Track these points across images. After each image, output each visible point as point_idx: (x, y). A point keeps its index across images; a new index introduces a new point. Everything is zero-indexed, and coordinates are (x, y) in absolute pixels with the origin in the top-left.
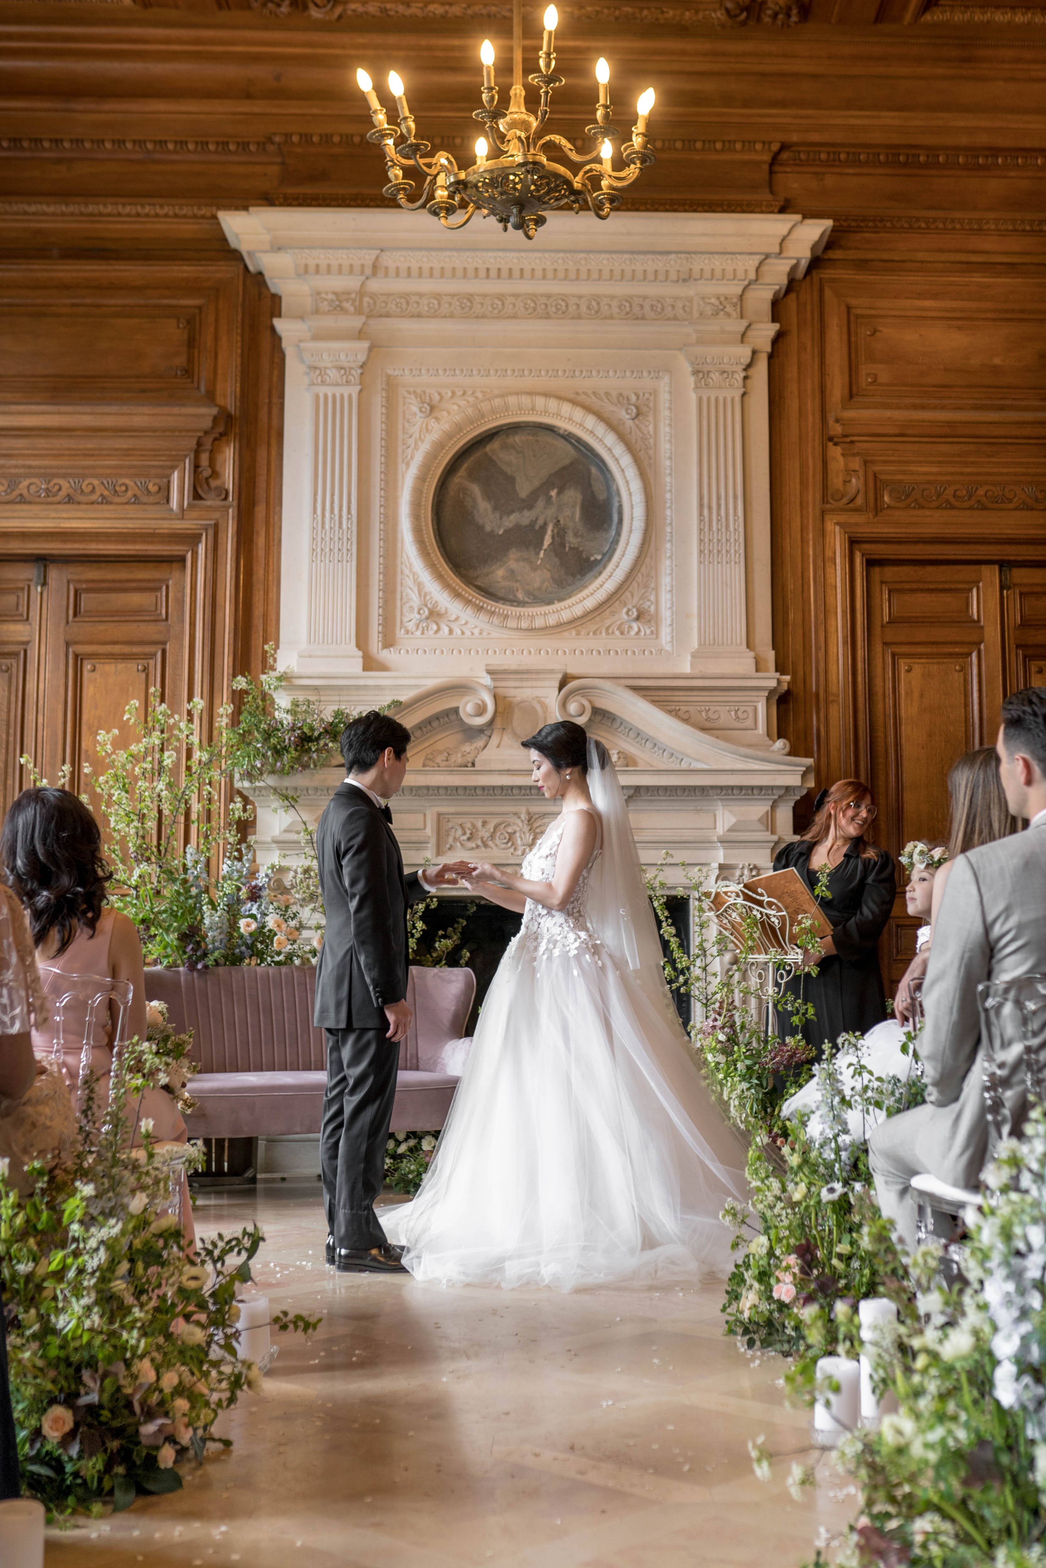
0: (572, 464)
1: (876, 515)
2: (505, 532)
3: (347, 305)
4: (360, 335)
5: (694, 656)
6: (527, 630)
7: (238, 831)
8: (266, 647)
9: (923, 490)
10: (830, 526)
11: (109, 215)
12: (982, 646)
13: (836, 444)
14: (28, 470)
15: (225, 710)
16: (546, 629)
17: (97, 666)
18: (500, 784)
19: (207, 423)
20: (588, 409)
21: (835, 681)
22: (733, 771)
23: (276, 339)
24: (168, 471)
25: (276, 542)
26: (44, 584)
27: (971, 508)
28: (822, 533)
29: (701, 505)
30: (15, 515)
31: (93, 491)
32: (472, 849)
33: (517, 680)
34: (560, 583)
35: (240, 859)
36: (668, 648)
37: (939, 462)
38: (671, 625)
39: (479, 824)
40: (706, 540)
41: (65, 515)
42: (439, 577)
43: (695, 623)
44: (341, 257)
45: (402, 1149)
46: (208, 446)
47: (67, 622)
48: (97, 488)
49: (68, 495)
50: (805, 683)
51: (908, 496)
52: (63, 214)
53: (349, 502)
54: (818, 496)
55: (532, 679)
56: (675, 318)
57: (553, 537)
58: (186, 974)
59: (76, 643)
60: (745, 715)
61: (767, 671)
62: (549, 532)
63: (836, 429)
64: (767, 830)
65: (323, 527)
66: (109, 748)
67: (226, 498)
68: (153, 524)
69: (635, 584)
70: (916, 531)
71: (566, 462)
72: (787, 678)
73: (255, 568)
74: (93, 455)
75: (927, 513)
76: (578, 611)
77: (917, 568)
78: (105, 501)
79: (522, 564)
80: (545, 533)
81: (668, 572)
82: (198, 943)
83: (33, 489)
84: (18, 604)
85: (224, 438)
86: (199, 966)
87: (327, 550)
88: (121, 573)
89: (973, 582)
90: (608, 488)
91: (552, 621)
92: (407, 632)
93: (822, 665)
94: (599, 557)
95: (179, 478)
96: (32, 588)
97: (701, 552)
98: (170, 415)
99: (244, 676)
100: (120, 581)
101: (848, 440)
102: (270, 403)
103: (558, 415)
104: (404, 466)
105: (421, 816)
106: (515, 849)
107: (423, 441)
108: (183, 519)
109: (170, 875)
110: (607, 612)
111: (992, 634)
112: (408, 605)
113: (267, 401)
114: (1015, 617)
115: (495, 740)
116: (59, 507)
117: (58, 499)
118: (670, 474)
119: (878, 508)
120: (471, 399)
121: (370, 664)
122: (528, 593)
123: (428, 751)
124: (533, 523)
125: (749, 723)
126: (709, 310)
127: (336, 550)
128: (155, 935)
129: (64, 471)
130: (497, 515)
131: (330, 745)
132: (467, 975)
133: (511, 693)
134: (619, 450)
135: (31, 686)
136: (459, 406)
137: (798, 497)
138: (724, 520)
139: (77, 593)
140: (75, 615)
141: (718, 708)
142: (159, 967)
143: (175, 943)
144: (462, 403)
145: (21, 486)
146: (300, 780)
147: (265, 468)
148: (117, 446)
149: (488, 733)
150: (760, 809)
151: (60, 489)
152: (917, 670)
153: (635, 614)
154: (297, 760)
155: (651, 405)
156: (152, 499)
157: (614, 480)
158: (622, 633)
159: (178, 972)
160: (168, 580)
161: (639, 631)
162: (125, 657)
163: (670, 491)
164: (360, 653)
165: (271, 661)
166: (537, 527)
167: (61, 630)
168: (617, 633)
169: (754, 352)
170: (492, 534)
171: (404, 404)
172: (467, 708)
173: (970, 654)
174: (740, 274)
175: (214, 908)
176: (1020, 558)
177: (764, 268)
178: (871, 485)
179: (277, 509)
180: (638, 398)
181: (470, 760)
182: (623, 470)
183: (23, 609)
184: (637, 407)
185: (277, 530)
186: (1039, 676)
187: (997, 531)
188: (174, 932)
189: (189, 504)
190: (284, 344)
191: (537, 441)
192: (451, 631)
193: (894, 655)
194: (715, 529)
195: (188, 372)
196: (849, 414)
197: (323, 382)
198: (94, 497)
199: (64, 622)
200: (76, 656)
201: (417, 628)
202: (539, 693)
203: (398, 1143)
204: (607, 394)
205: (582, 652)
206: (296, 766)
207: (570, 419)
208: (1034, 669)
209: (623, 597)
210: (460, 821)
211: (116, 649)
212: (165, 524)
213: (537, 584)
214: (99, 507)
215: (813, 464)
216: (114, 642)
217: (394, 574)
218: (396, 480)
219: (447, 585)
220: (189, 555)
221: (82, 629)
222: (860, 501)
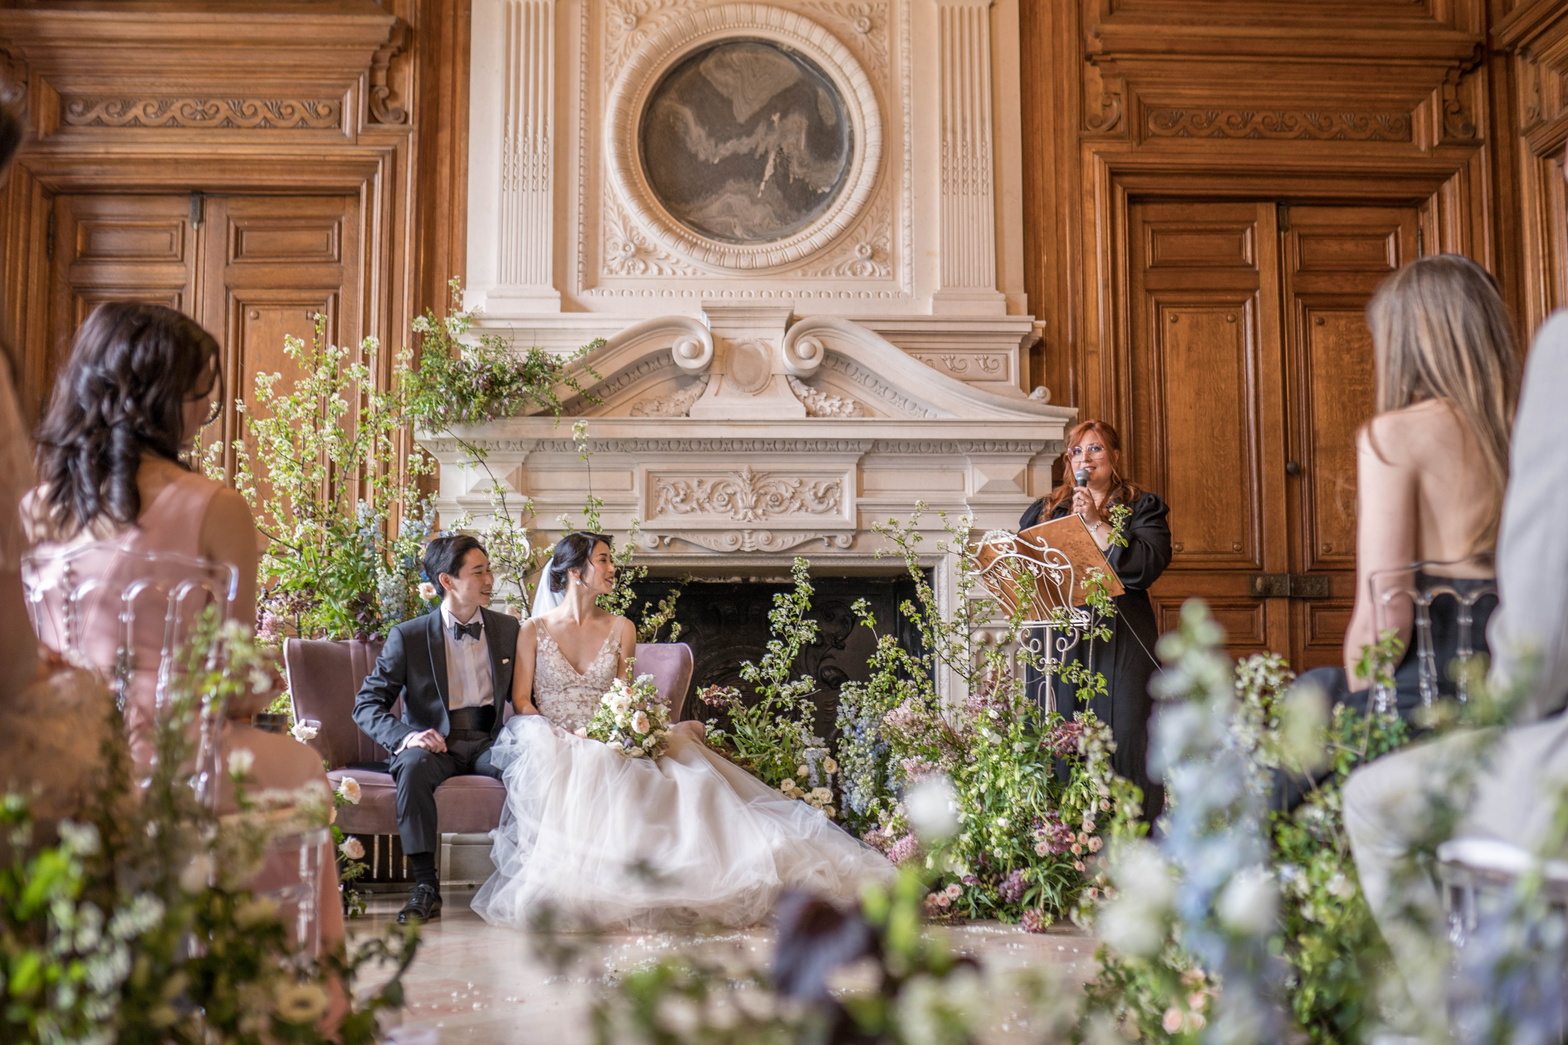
0: (796, 85)
1: (1140, 144)
2: (721, 161)
5: (936, 298)
6: (747, 269)
7: (419, 485)
8: (451, 282)
9: (1193, 116)
10: (1088, 155)
12: (1257, 294)
13: (1094, 64)
14: (181, 90)
15: (404, 355)
16: (769, 269)
17: (261, 312)
18: (718, 436)
19: (384, 35)
20: (816, 21)
21: (1094, 329)
22: (985, 423)
24: (340, 91)
25: (462, 172)
26: (201, 220)
27: (1246, 137)
28: (1080, 163)
29: (944, 129)
30: (167, 139)
31: (255, 113)
32: (687, 512)
33: (737, 319)
34: (783, 219)
35: (420, 518)
36: (906, 290)
37: (1211, 84)
38: (910, 264)
39: (694, 484)
40: (950, 168)
41: (223, 140)
42: (647, 209)
43: (937, 261)
46: (385, 63)
47: (227, 264)
48: (259, 110)
49: (227, 118)
50: (1059, 332)
51: (1175, 123)
53: (545, 123)
54: (1075, 121)
55: (755, 318)
57: (775, 167)
58: (356, 647)
59: (238, 287)
60: (995, 365)
61: (1019, 314)
62: (771, 162)
63: (1096, 45)
64: (1024, 491)
65: (515, 152)
66: (269, 391)
67: (405, 121)
68: (323, 150)
69: (869, 219)
70: (1184, 161)
71: (790, 82)
72: (1043, 323)
73: (438, 202)
74: (254, 72)
75: (1197, 141)
76: (805, 247)
77: (1184, 206)
78: (268, 124)
79: (740, 197)
80: (766, 162)
81: (906, 204)
82: (371, 613)
83: (187, 111)
84: (171, 243)
85: (403, 55)
86: (372, 637)
87: (520, 178)
88: (288, 208)
89: (1247, 222)
91: (775, 259)
92: (611, 272)
93: (1080, 310)
94: (827, 190)
95: (352, 99)
96: (188, 225)
97: (944, 181)
98: (341, 25)
99: (425, 315)
100: (287, 218)
101: (1109, 57)
102: (455, 16)
103: (781, 28)
104: (607, 85)
105: (629, 474)
106: (736, 513)
107: (628, 57)
108: (357, 144)
109: (339, 533)
110: (837, 250)
111: (1269, 280)
112: (611, 241)
113: (452, 13)
114: (1293, 262)
115: (712, 387)
116: (216, 131)
117: (215, 122)
118: (909, 95)
119: (1142, 136)
120: (683, 10)
121: (568, 305)
122: (748, 230)
123: (636, 400)
124: (753, 151)
125: (1000, 373)
127: (530, 178)
128: (320, 601)
129: (222, 90)
130: (713, 142)
131: (524, 389)
132: (685, 653)
133: (730, 334)
134: (851, 67)
136: (669, 18)
137: (1052, 123)
138: (969, 145)
139: (237, 229)
140: (236, 256)
141: (964, 356)
142: (324, 639)
143: (344, 611)
144: (673, 14)
145: (173, 108)
146: (489, 431)
147: (450, 88)
148: (282, 62)
149: (704, 379)
150: (1015, 467)
151: (218, 111)
152: (1185, 320)
153: (869, 251)
154: (487, 406)
155: (887, 17)
156: (321, 123)
157: (844, 102)
158: (854, 274)
159: (347, 645)
160: (341, 216)
161: (874, 271)
162: (292, 304)
163: (909, 113)
164: (558, 294)
165: (456, 298)
166: (757, 156)
167: (221, 272)
168: (849, 273)
170: (706, 164)
171: (607, 15)
172: (681, 348)
173: (1243, 303)
175: (389, 571)
176: (1302, 194)
178: (1134, 108)
179: (464, 134)
180: (872, 10)
181: (684, 410)
182: (854, 91)
183: (176, 248)
184: (871, 20)
185: (463, 158)
186: (1320, 328)
187: (1275, 162)
188: (343, 599)
189: (363, 128)
191: (757, 59)
192: (660, 271)
193: (1158, 304)
194: (959, 155)
196: (1109, 28)
198: (256, 121)
199: (224, 262)
200: (238, 302)
201: (622, 267)
202: (762, 334)
204: (837, 5)
205: (809, 295)
206: (485, 413)
207: (795, 33)
208: (1314, 320)
209: (855, 234)
210: (672, 481)
211: (283, 295)
212: (337, 150)
213: (757, 220)
214: (262, 131)
215: (1069, 85)
216: (280, 287)
217: (597, 207)
218: (598, 101)
219: (655, 219)
220: (364, 188)
221: (243, 272)
222: (1121, 127)
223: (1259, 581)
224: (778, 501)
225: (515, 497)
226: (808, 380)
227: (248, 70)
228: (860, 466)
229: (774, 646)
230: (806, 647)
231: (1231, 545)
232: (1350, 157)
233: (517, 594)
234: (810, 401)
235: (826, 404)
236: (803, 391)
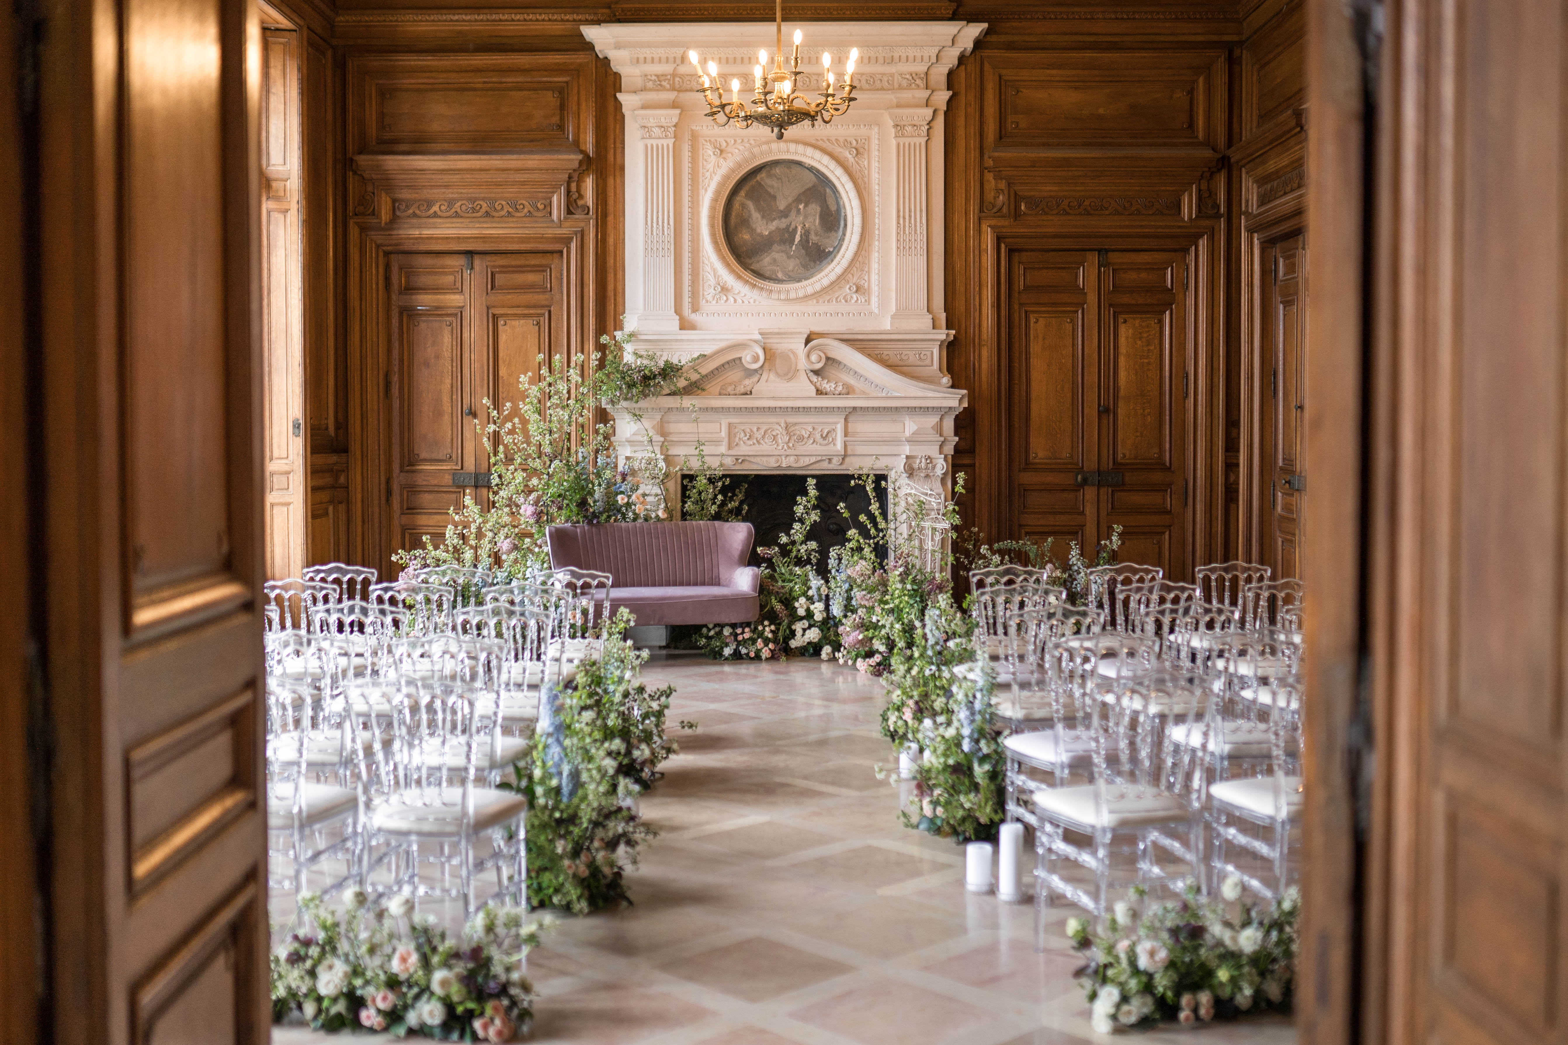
0: (814, 186)
1: (1016, 220)
2: (770, 233)
3: (664, 83)
4: (674, 105)
5: (892, 319)
6: (785, 301)
9: (1048, 202)
10: (984, 227)
11: (506, 20)
12: (1085, 306)
13: (989, 172)
14: (460, 196)
15: (595, 356)
16: (797, 300)
17: (508, 322)
18: (768, 404)
19: (576, 165)
20: (824, 151)
22: (915, 398)
23: (618, 105)
24: (550, 195)
26: (472, 268)
27: (1080, 214)
28: (979, 233)
29: (898, 217)
30: (453, 225)
31: (502, 209)
32: (751, 445)
33: (778, 338)
34: (806, 268)
36: (876, 311)
37: (1058, 183)
38: (878, 296)
39: (755, 430)
40: (902, 240)
41: (485, 225)
42: (728, 265)
43: (893, 295)
44: (661, 52)
45: (712, 633)
46: (576, 178)
47: (487, 294)
48: (504, 207)
49: (487, 212)
50: (965, 333)
51: (1037, 206)
52: (476, 21)
53: (668, 215)
54: (977, 207)
55: (787, 338)
56: (882, 89)
57: (801, 236)
58: (581, 528)
59: (493, 307)
60: (925, 358)
61: (941, 328)
62: (799, 233)
63: (990, 163)
64: (937, 434)
66: (526, 385)
67: (588, 213)
68: (542, 231)
69: (855, 269)
70: (1043, 229)
71: (810, 185)
72: (953, 332)
73: (608, 260)
74: (501, 186)
75: (1050, 218)
76: (818, 287)
77: (1043, 254)
78: (509, 216)
79: (781, 254)
80: (796, 233)
81: (876, 260)
83: (464, 208)
84: (455, 282)
85: (586, 173)
87: (655, 249)
88: (521, 261)
89: (1080, 263)
90: (838, 204)
92: (707, 302)
93: (977, 322)
94: (831, 250)
95: (557, 200)
96: (464, 271)
97: (898, 247)
98: (551, 160)
99: (603, 333)
100: (520, 266)
101: (997, 169)
102: (615, 148)
103: (804, 155)
104: (703, 191)
105: (718, 425)
106: (778, 446)
107: (715, 174)
108: (560, 227)
109: (568, 466)
110: (837, 288)
111: (1092, 298)
112: (707, 284)
114: (1108, 286)
115: (764, 376)
116: (481, 220)
117: (480, 214)
119: (1016, 215)
120: (747, 145)
121: (685, 325)
122: (785, 274)
123: (723, 384)
124: (788, 226)
125: (928, 362)
126: (905, 83)
127: (661, 249)
128: (565, 505)
129: (483, 196)
130: (765, 222)
131: (662, 381)
132: (749, 529)
133: (775, 346)
134: (845, 179)
135: (466, 335)
136: (739, 150)
137: (963, 208)
138: (914, 225)
139: (492, 273)
140: (492, 289)
141: (907, 353)
142: (568, 524)
143: (576, 508)
144: (741, 148)
145: (456, 206)
146: (643, 404)
147: (613, 190)
148: (517, 180)
149: (760, 373)
150: (933, 420)
151: (481, 208)
152: (1042, 322)
153: (855, 288)
154: (642, 391)
155: (866, 147)
156: (540, 214)
157: (841, 198)
158: (846, 302)
160: (551, 265)
161: (857, 300)
162: (525, 316)
163: (878, 206)
164: (678, 318)
165: (621, 322)
166: (791, 230)
167: (484, 299)
168: (843, 301)
169: (935, 112)
170: (762, 236)
171: (703, 149)
172: (747, 358)
173: (1076, 311)
174: (926, 58)
176: (1112, 247)
177: (942, 54)
178: (1012, 199)
179: (621, 218)
180: (857, 143)
181: (749, 391)
182: (847, 193)
183: (458, 285)
184: (856, 150)
185: (621, 231)
186: (1124, 325)
187: (1097, 229)
188: (575, 502)
189: (564, 217)
190: (624, 110)
191: (790, 172)
192: (735, 301)
193: (1026, 312)
194: (907, 232)
195: (561, 127)
196: (996, 154)
197: (650, 137)
198: (503, 213)
199: (485, 293)
200: (494, 315)
201: (714, 299)
202: (792, 346)
203: (709, 630)
204: (837, 140)
205: (820, 316)
206: (641, 396)
207: (812, 158)
208: (1121, 320)
209: (847, 278)
210: (743, 428)
211: (519, 311)
212: (550, 231)
213: (791, 268)
214: (507, 219)
215: (974, 185)
216: (518, 307)
217: (698, 263)
218: (698, 201)
219: (732, 271)
220: (565, 251)
221: (497, 297)
222: (1005, 210)
223: (1079, 477)
224: (801, 438)
225: (658, 438)
226: (816, 372)
227: (498, 184)
228: (846, 419)
229: (797, 526)
230: (814, 525)
231: (1065, 454)
232: (1141, 227)
233: (659, 492)
234: (818, 384)
235: (827, 386)
236: (814, 378)
